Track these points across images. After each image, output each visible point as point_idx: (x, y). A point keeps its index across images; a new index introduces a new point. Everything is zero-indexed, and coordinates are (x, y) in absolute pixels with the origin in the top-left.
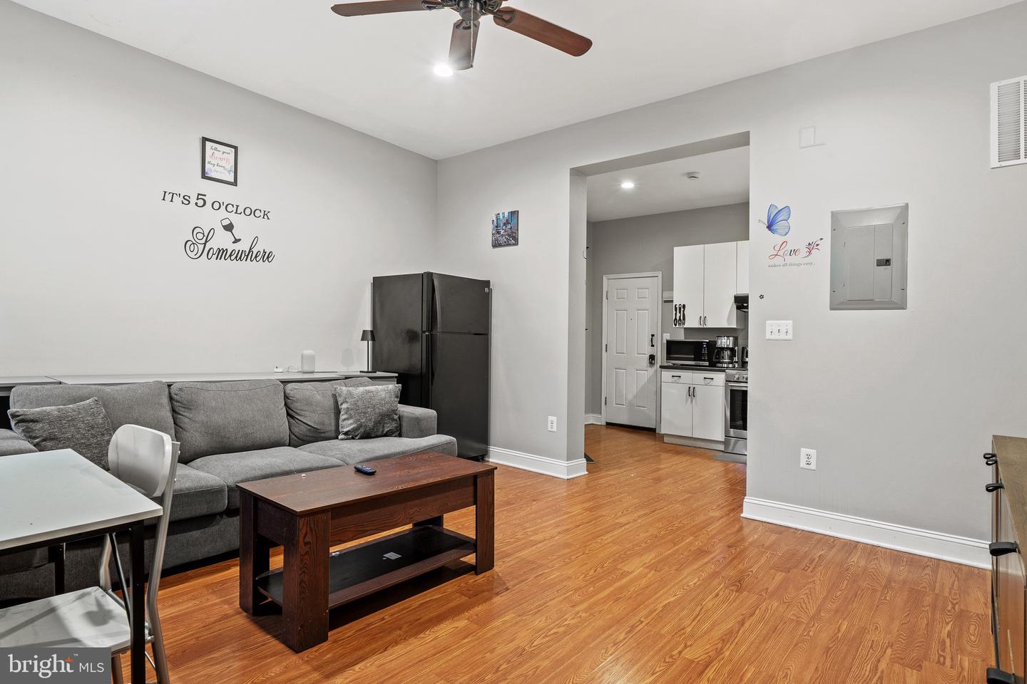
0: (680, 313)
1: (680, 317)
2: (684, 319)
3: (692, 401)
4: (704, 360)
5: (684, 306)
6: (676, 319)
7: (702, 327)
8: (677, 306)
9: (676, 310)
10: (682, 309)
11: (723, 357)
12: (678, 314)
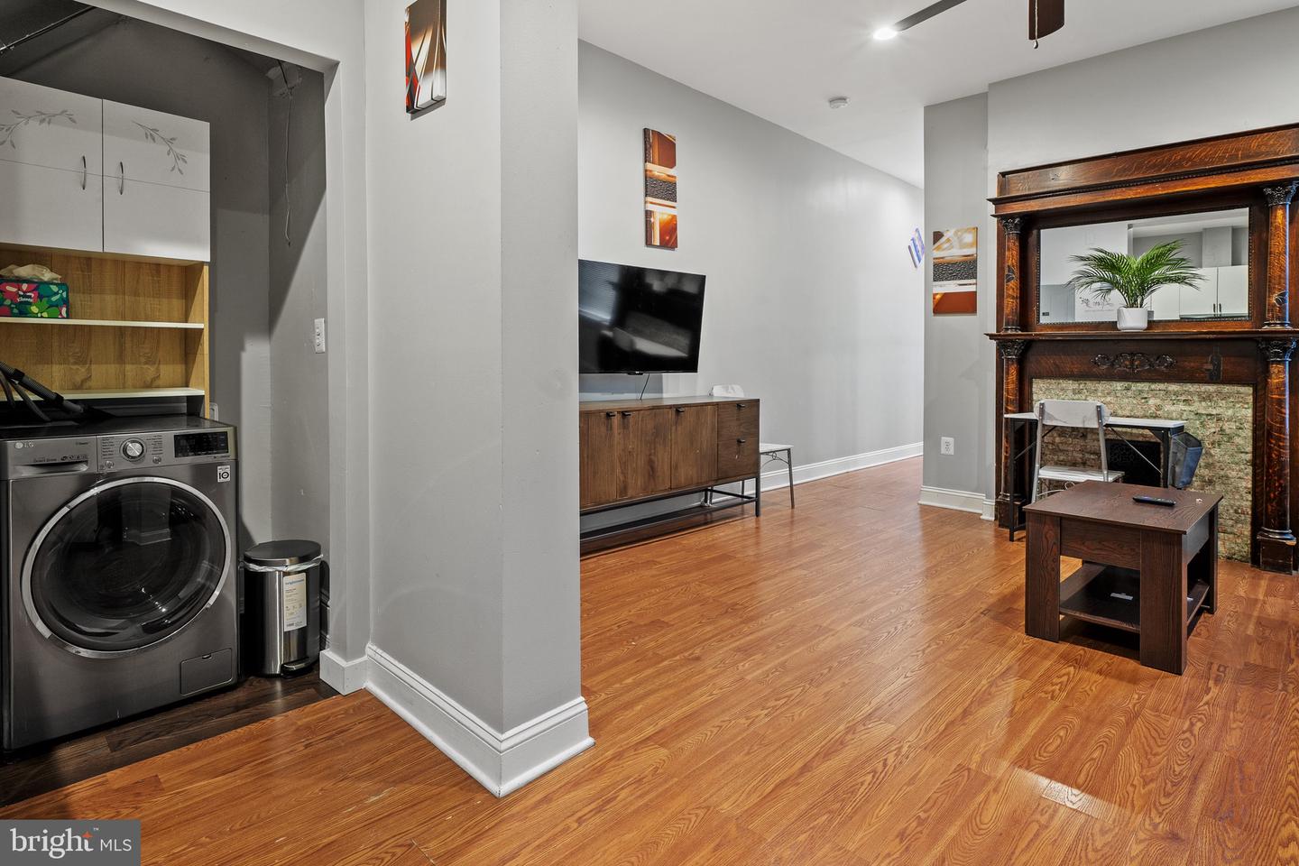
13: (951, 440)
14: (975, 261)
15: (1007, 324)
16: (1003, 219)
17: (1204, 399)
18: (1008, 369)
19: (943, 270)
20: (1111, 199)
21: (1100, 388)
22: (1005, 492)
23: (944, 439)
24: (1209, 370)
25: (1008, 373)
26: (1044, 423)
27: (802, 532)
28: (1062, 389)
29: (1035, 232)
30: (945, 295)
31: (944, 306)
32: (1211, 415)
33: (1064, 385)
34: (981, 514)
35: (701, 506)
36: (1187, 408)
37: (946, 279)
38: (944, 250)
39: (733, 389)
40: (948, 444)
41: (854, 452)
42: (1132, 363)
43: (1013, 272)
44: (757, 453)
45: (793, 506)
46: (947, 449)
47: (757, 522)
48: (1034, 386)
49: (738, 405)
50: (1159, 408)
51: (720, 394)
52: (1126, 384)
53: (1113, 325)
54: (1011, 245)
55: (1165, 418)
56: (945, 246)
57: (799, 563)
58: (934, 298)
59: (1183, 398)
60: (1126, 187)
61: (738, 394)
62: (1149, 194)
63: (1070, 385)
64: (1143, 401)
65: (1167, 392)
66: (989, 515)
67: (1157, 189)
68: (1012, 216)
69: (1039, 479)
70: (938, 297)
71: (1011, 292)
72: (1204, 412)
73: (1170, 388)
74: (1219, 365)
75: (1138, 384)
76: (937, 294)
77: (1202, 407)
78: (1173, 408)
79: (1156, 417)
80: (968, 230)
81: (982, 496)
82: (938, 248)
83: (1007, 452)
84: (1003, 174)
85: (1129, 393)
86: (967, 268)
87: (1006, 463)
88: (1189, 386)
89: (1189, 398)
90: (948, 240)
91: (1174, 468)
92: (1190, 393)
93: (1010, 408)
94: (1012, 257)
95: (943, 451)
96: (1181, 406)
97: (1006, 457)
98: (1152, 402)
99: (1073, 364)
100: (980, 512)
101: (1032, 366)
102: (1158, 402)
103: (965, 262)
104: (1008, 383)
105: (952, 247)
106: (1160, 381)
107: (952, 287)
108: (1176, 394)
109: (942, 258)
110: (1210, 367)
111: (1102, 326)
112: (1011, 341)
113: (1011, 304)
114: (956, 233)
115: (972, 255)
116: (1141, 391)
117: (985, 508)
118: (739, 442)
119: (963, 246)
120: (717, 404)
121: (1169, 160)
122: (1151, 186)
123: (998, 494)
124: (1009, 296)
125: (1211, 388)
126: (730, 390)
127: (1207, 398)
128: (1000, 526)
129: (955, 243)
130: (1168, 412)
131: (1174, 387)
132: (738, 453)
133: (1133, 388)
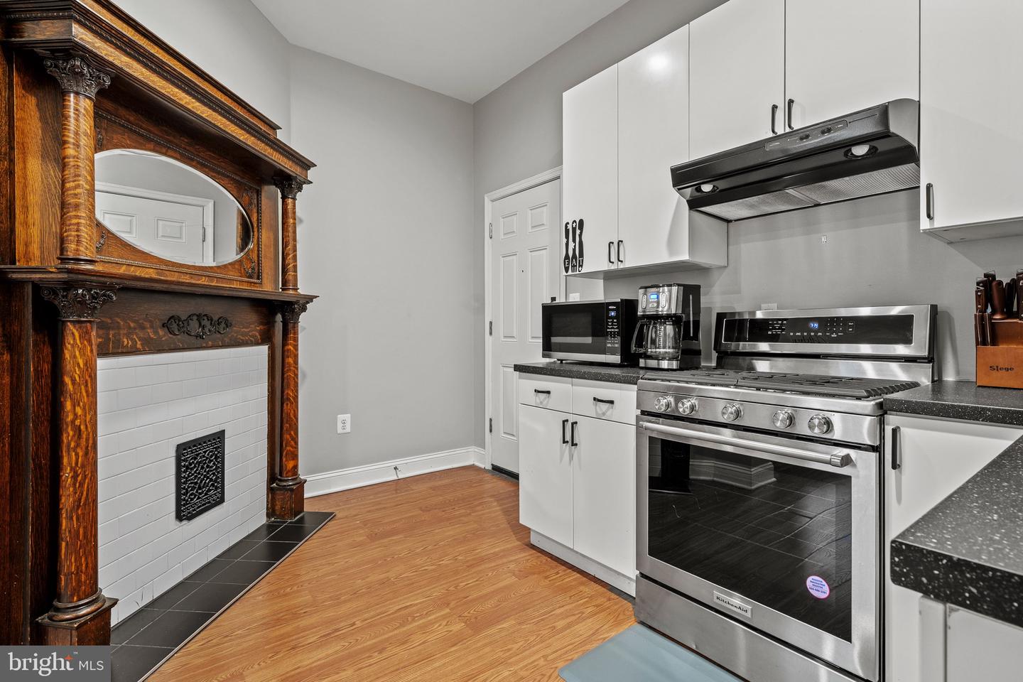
0: (574, 241)
1: (574, 250)
2: (581, 255)
3: (571, 457)
4: (613, 353)
5: (581, 222)
6: (567, 257)
7: (613, 267)
8: (570, 227)
9: (567, 237)
10: (578, 232)
11: (653, 342)
12: (571, 245)
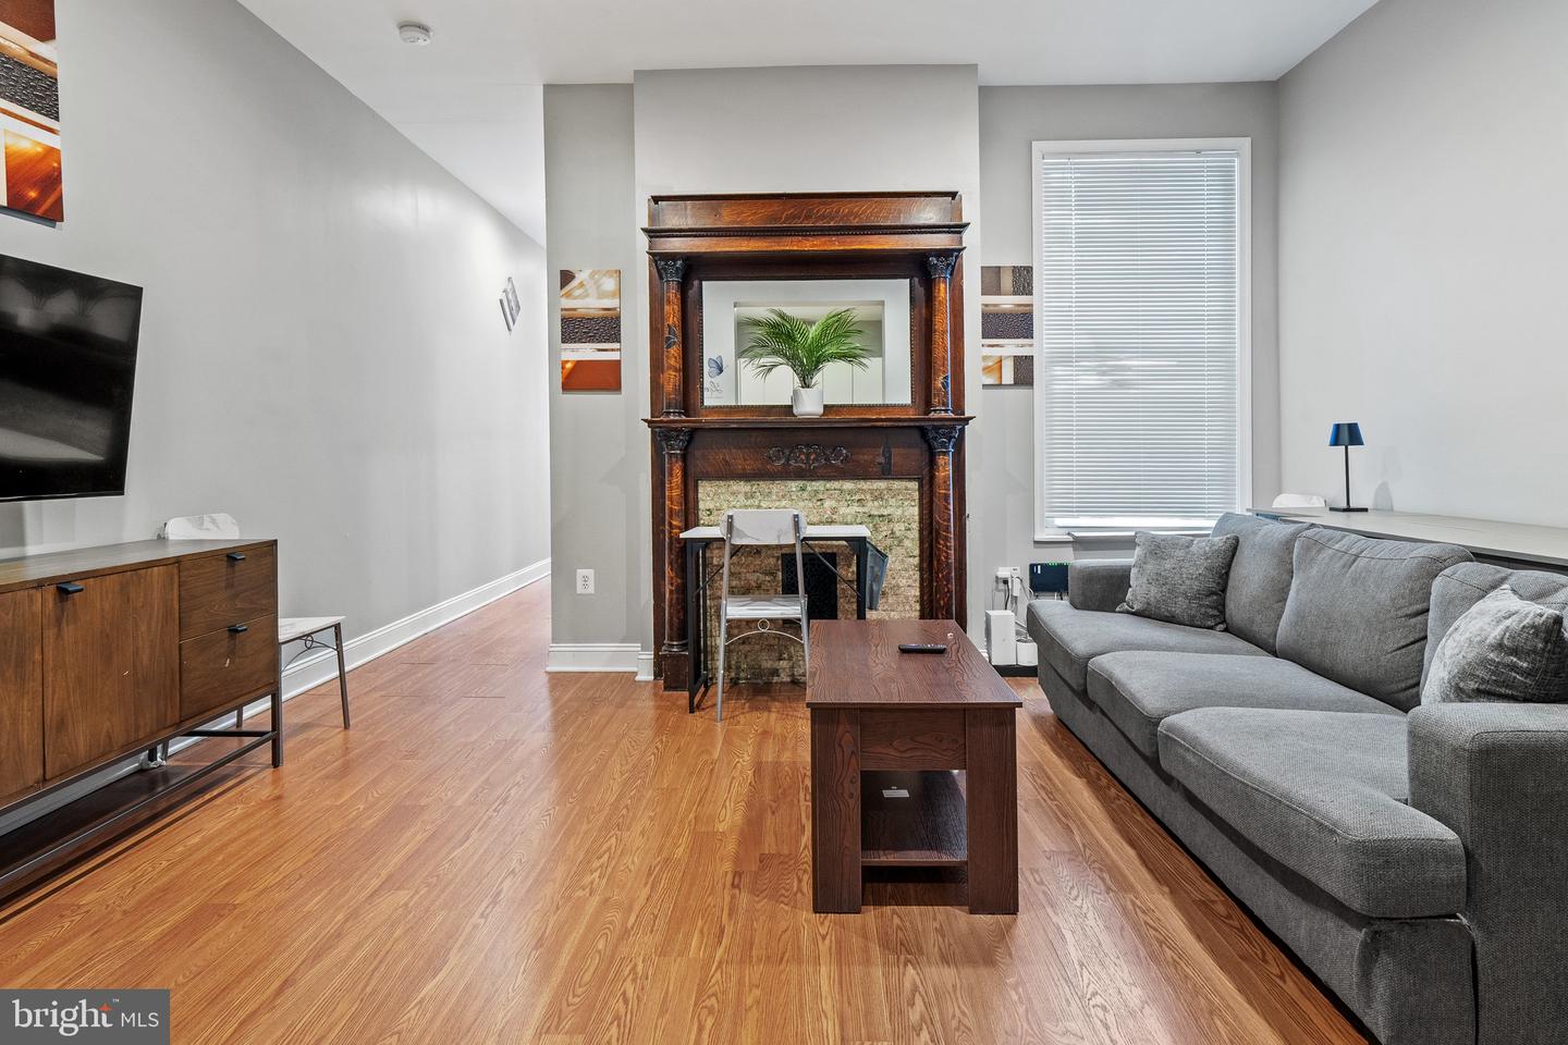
13: (590, 572)
14: (618, 318)
15: (669, 406)
16: (659, 260)
17: (876, 498)
18: (671, 470)
19: (574, 328)
20: (787, 248)
21: (774, 491)
22: (671, 639)
23: (581, 572)
24: (881, 464)
25: (671, 475)
26: (733, 542)
27: (375, 782)
28: (733, 494)
29: (696, 283)
30: (579, 364)
31: (578, 379)
32: (883, 516)
33: (735, 488)
34: (635, 673)
35: (141, 771)
36: (861, 510)
37: (580, 341)
38: (575, 298)
39: (213, 521)
40: (585, 579)
41: (434, 601)
42: (808, 458)
43: (675, 335)
44: (274, 645)
45: (347, 726)
46: (585, 586)
47: (276, 781)
48: (701, 490)
49: (230, 557)
50: (834, 510)
51: (185, 534)
52: (801, 483)
53: (788, 409)
54: (672, 296)
55: (841, 523)
56: (577, 292)
57: (384, 874)
58: (563, 368)
59: (857, 497)
60: (802, 235)
61: (226, 531)
62: (825, 248)
63: (742, 487)
64: (819, 503)
65: (841, 491)
66: (646, 675)
67: (833, 243)
68: (673, 257)
69: (728, 621)
70: (569, 366)
71: (672, 362)
72: (876, 513)
73: (844, 487)
74: (890, 458)
75: (813, 483)
76: (567, 362)
77: (873, 507)
78: (848, 510)
79: (831, 522)
80: (608, 273)
81: (637, 647)
82: (568, 295)
83: (672, 584)
84: (656, 199)
85: (805, 495)
86: (606, 328)
87: (671, 600)
88: (862, 482)
89: (863, 497)
90: (581, 285)
91: (871, 585)
92: (863, 491)
93: (674, 523)
94: (672, 313)
95: (580, 589)
96: (855, 508)
97: (671, 591)
98: (827, 504)
99: (745, 460)
100: (635, 669)
101: (698, 464)
102: (834, 503)
103: (604, 319)
104: (671, 489)
105: (587, 296)
106: (835, 478)
107: (587, 352)
108: (850, 493)
109: (575, 309)
110: (881, 460)
111: (774, 410)
112: (676, 429)
113: (671, 379)
114: (592, 276)
115: (615, 309)
116: (816, 492)
117: (640, 662)
118: (234, 631)
119: (602, 295)
120: (178, 561)
121: (837, 212)
122: (827, 238)
123: (658, 644)
124: (670, 367)
125: (882, 484)
126: (207, 524)
127: (878, 497)
128: (666, 689)
129: (592, 291)
130: (844, 516)
131: (848, 485)
132: (231, 653)
133: (809, 488)
